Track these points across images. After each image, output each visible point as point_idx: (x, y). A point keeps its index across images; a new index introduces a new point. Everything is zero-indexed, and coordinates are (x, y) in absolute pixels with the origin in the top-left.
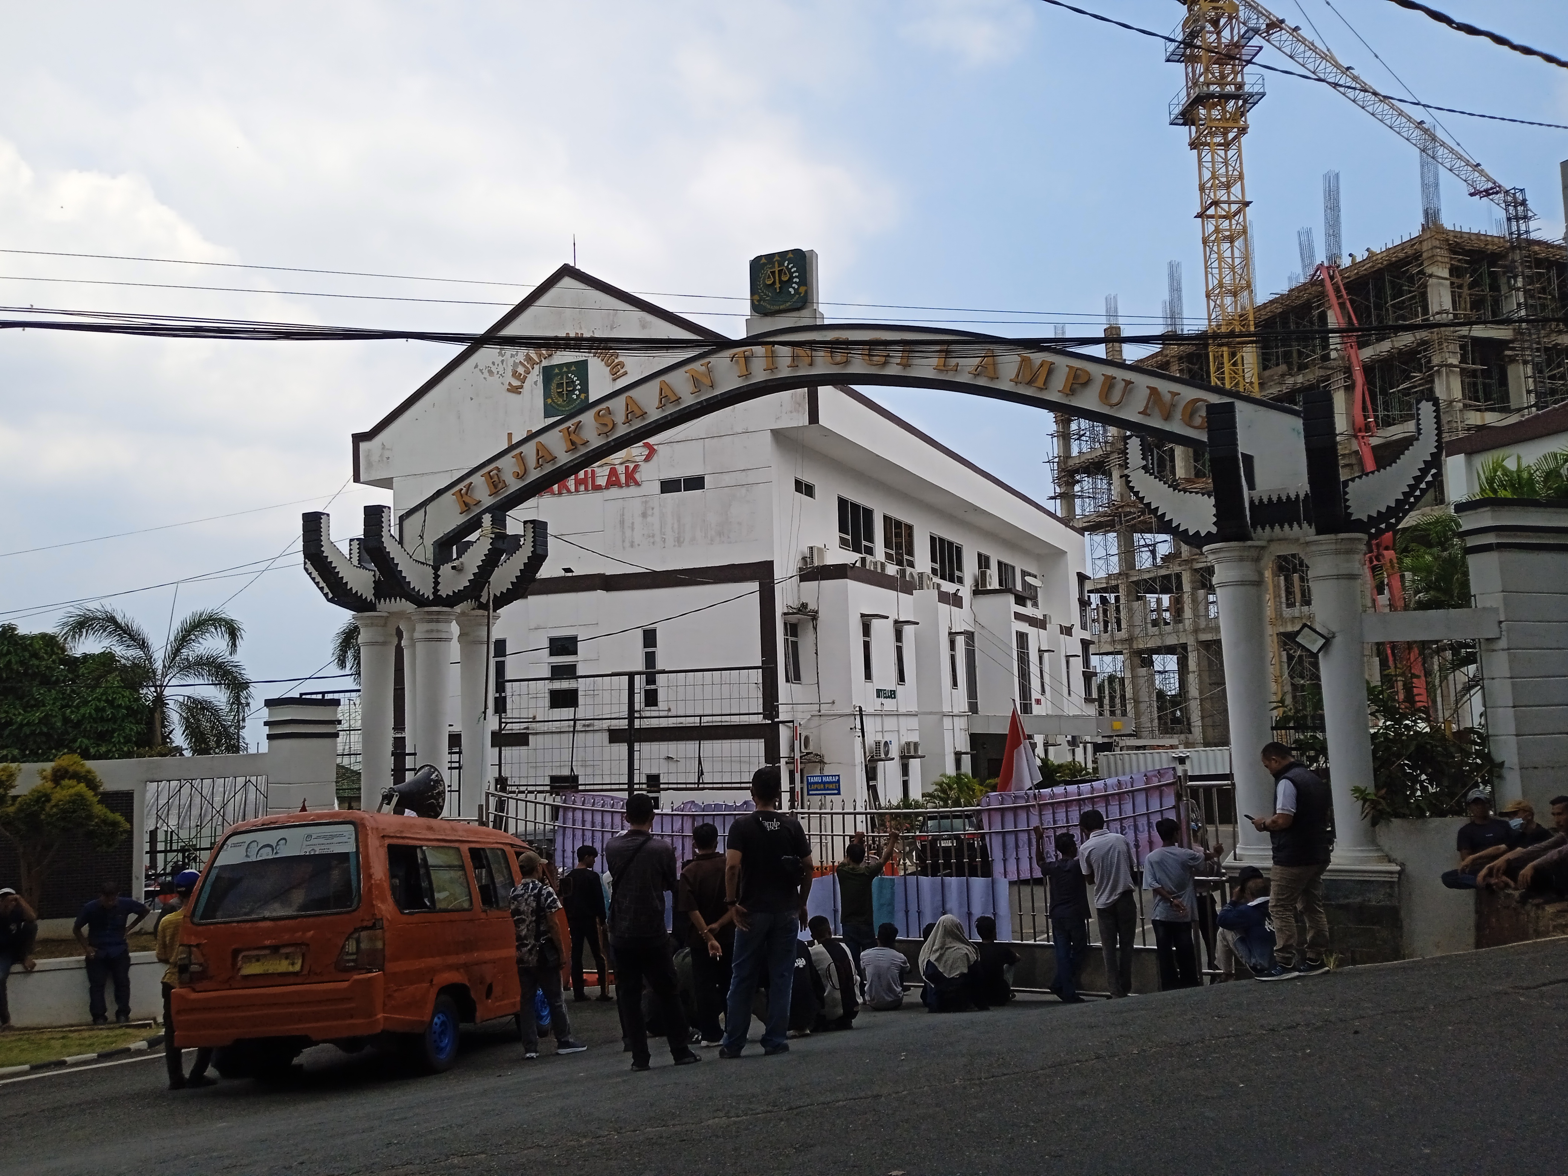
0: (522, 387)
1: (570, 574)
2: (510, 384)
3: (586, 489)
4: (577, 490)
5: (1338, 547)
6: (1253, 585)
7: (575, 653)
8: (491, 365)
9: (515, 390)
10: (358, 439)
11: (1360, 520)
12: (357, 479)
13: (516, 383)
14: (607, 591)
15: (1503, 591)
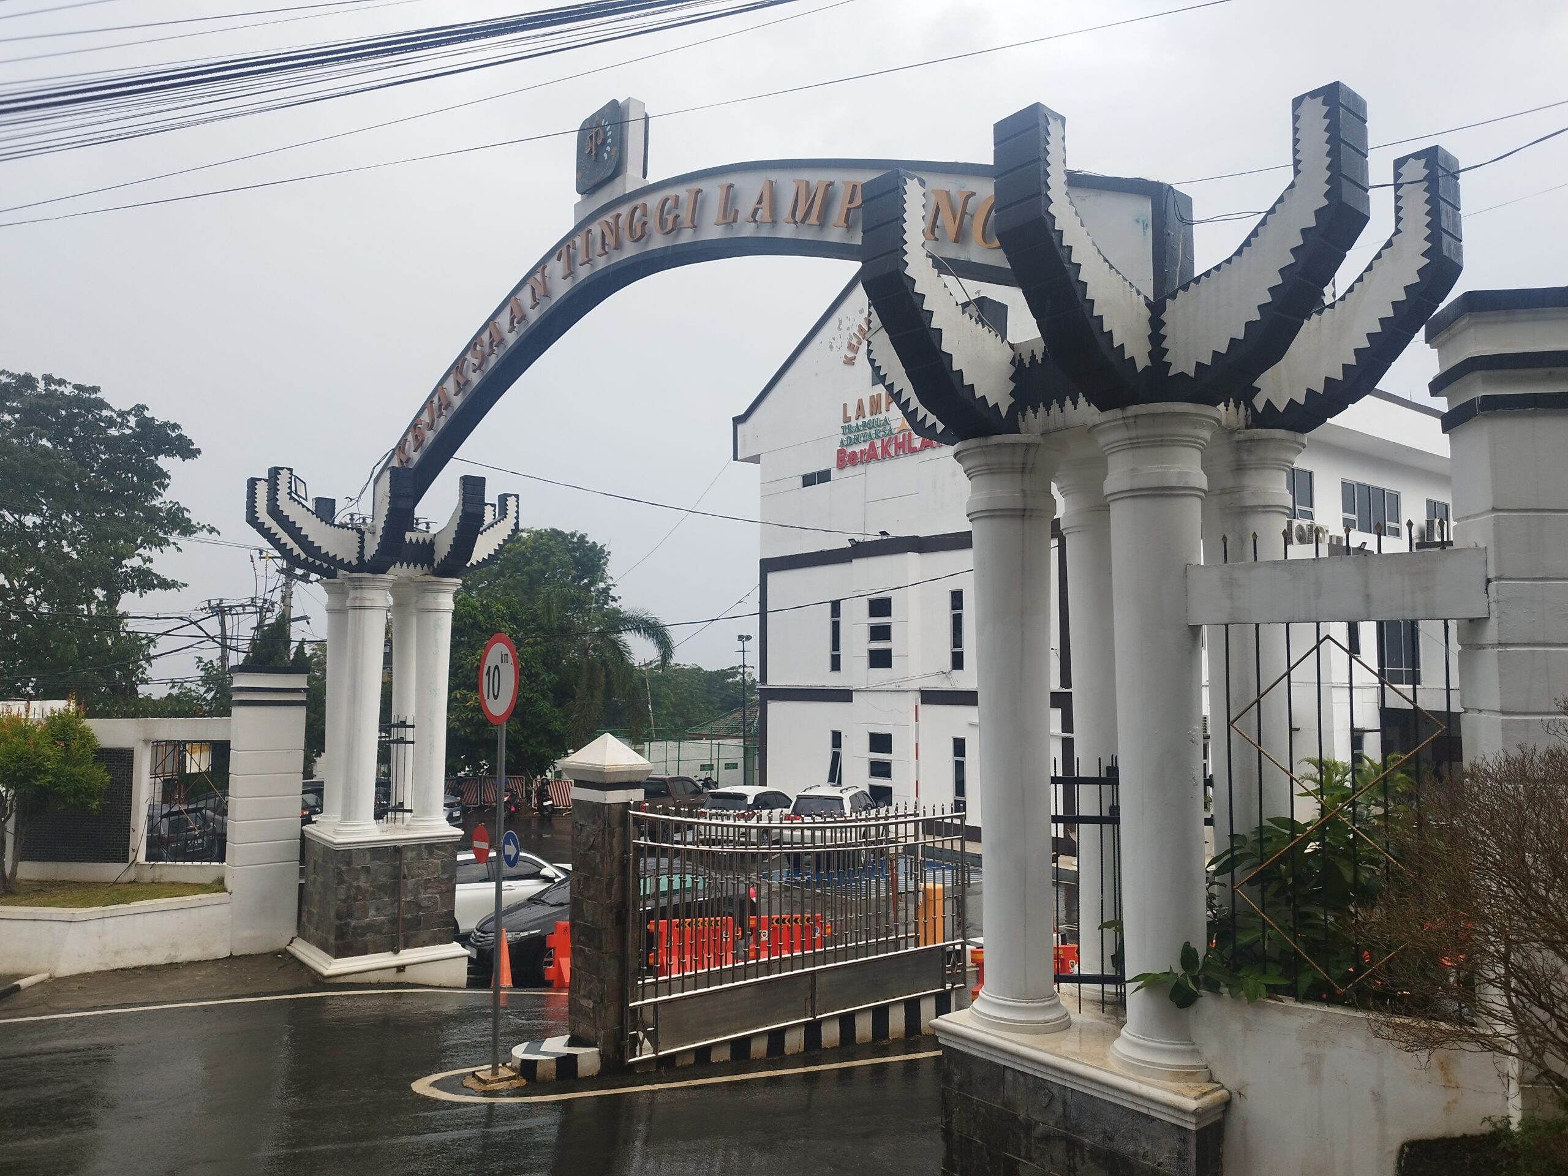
0: (855, 358)
1: (886, 538)
2: (846, 356)
3: (904, 451)
4: (897, 455)
5: (1133, 433)
6: (1012, 516)
7: (889, 615)
8: (832, 341)
9: (850, 362)
10: (738, 421)
11: (1182, 375)
12: (735, 458)
13: (850, 355)
14: (920, 552)
15: (1494, 510)
